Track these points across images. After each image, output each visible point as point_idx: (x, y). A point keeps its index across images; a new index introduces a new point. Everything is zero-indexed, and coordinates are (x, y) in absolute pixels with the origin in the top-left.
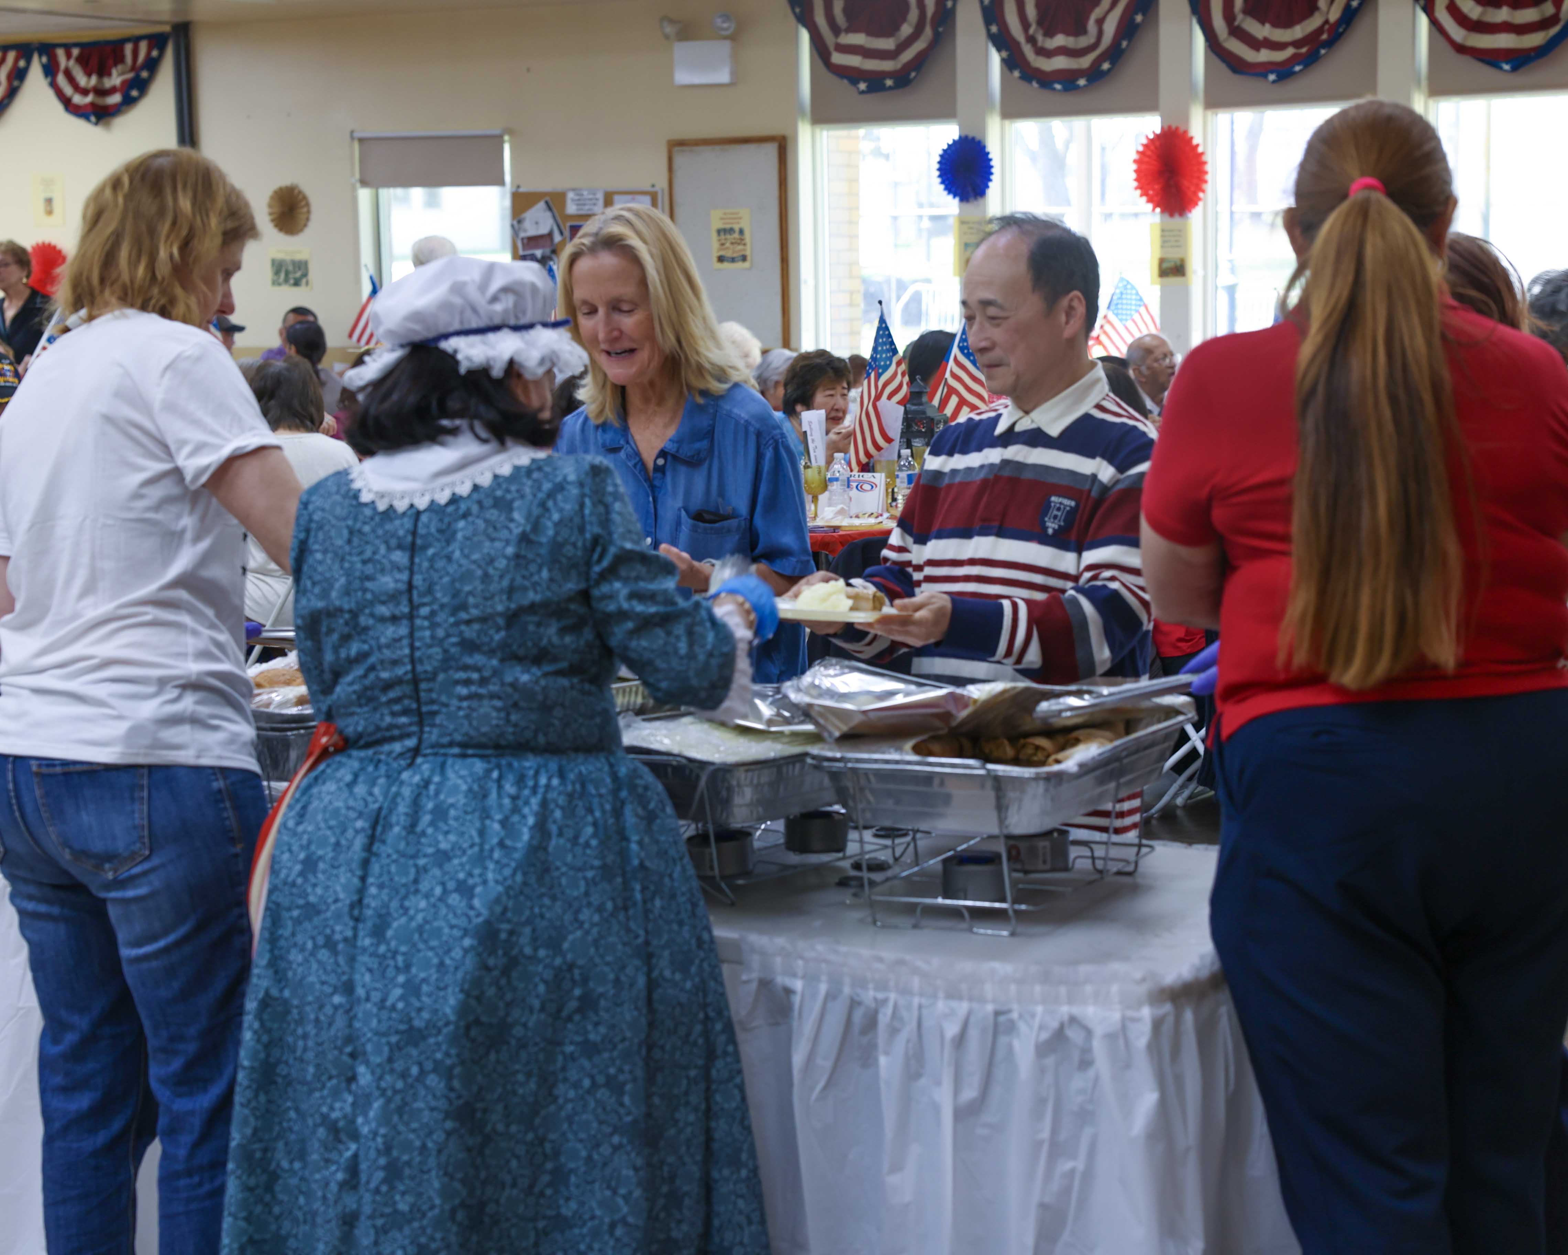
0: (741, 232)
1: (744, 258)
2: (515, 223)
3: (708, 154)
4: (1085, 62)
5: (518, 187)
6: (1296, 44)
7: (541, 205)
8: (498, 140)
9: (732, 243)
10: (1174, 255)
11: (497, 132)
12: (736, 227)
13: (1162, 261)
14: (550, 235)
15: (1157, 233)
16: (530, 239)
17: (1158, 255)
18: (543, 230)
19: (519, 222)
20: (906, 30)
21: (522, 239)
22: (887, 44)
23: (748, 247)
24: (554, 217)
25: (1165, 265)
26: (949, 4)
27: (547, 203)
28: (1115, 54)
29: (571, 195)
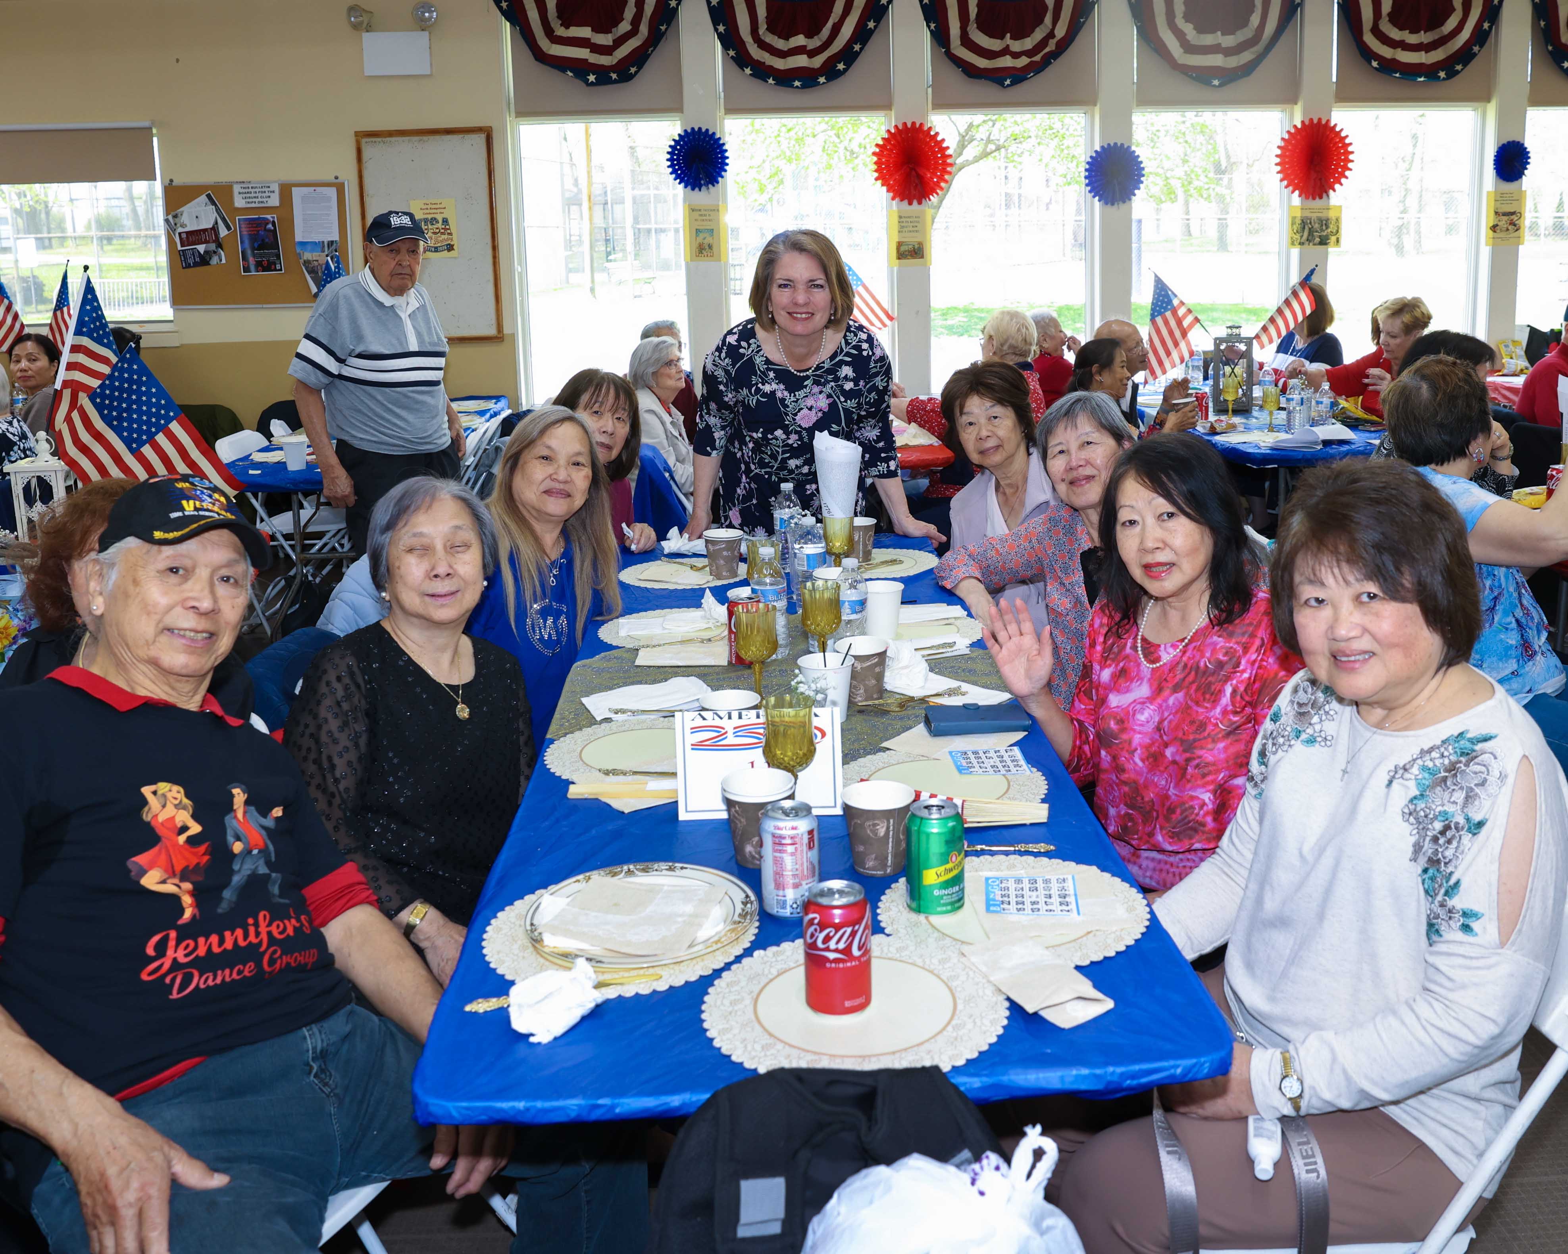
0: (445, 221)
1: (450, 248)
2: (170, 217)
3: (403, 145)
4: (817, 62)
5: (171, 181)
6: (1029, 53)
7: (203, 198)
8: (146, 133)
9: (434, 233)
10: (912, 239)
11: (146, 124)
12: (440, 218)
13: (899, 244)
14: (215, 229)
15: (896, 219)
16: (189, 233)
17: (896, 238)
18: (207, 224)
19: (175, 217)
20: (625, 27)
21: (180, 234)
22: (604, 39)
23: (454, 236)
24: (218, 210)
25: (903, 249)
26: (673, 4)
27: (209, 196)
28: (849, 56)
29: (237, 189)
